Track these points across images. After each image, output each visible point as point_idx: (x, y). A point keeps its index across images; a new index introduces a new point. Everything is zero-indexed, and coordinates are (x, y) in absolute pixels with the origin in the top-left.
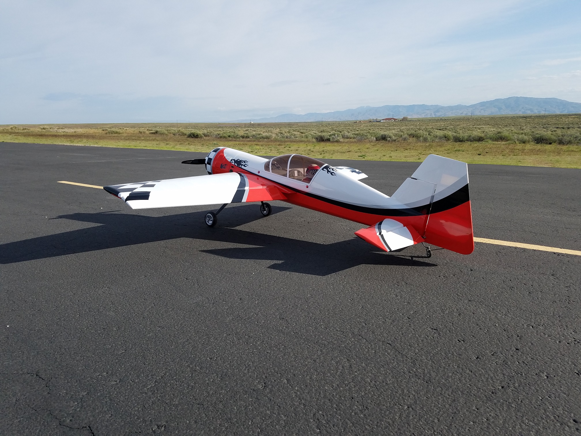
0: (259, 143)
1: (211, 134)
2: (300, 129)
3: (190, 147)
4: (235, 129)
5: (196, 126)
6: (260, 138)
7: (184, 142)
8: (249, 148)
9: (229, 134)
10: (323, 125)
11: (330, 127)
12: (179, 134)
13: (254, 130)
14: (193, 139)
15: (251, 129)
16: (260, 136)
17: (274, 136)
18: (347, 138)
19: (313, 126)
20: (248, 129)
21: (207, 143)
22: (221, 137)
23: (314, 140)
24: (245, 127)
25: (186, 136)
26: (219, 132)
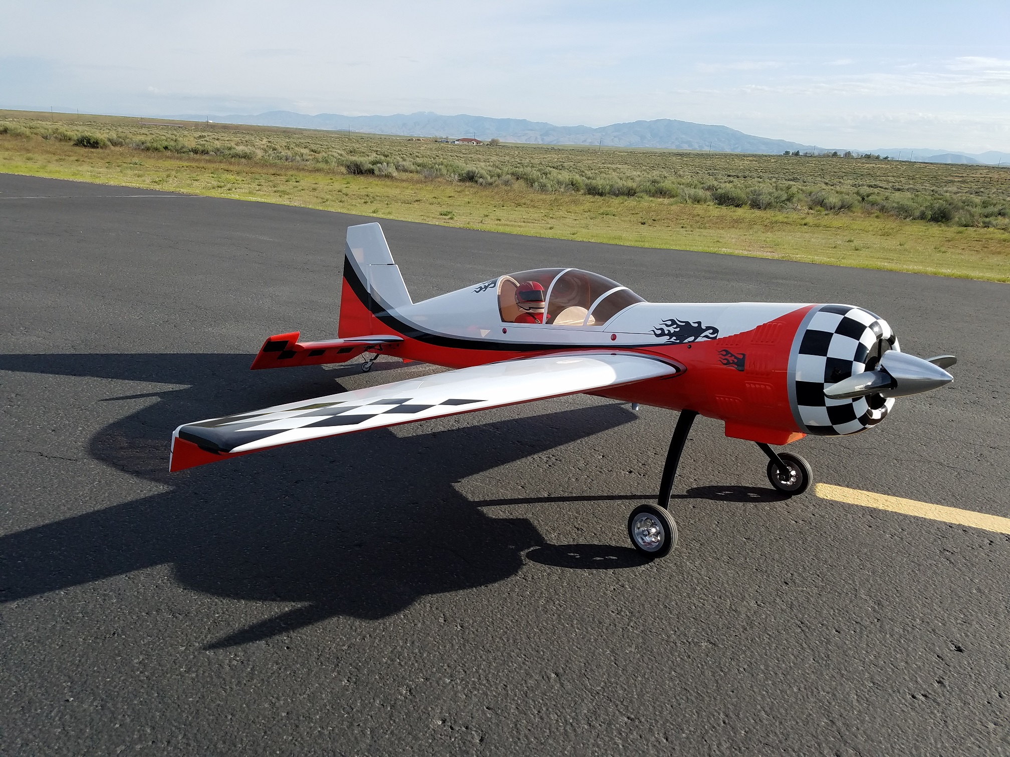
0: (231, 168)
1: (127, 141)
2: (309, 143)
3: (80, 168)
4: (175, 132)
5: (92, 121)
6: (232, 157)
7: (66, 155)
8: (213, 177)
9: (166, 143)
10: (350, 139)
11: (365, 145)
12: (56, 138)
13: (216, 137)
14: (87, 150)
15: (210, 134)
16: (232, 152)
17: (260, 153)
18: (405, 170)
19: (332, 139)
20: (203, 134)
21: (118, 161)
22: (148, 149)
23: (343, 169)
24: (196, 130)
25: (72, 143)
26: (143, 138)
